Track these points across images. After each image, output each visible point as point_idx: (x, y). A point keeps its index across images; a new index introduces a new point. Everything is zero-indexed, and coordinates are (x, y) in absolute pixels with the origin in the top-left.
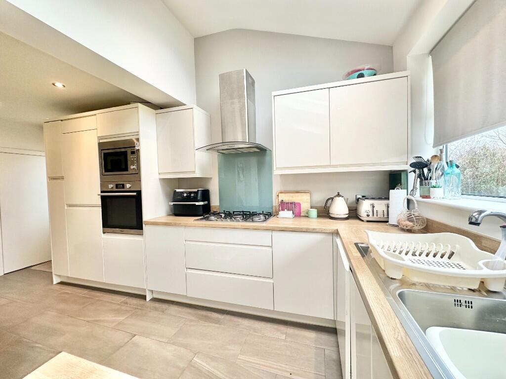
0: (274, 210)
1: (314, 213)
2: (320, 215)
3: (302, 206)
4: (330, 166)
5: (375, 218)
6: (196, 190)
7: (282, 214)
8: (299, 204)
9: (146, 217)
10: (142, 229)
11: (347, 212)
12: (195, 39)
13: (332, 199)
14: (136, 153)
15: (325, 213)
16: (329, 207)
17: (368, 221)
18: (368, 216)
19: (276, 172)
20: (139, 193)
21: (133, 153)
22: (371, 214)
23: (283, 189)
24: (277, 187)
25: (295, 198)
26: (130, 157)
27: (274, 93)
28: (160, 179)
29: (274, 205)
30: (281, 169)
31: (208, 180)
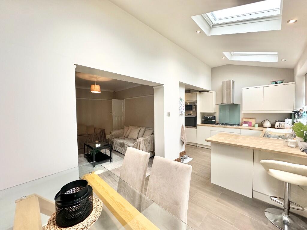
0: (240, 124)
1: (257, 125)
2: (259, 126)
3: (252, 123)
4: (263, 111)
5: (280, 128)
6: (212, 116)
7: (244, 125)
8: (251, 123)
9: (197, 123)
10: (196, 127)
11: (270, 125)
12: (212, 68)
13: (264, 121)
15: (261, 125)
16: (263, 124)
17: (278, 129)
18: (278, 127)
19: (242, 112)
20: (196, 116)
22: (279, 126)
23: (244, 117)
24: (242, 116)
25: (250, 120)
26: (193, 107)
27: (242, 88)
28: (200, 113)
29: (240, 122)
30: (244, 111)
31: (215, 113)
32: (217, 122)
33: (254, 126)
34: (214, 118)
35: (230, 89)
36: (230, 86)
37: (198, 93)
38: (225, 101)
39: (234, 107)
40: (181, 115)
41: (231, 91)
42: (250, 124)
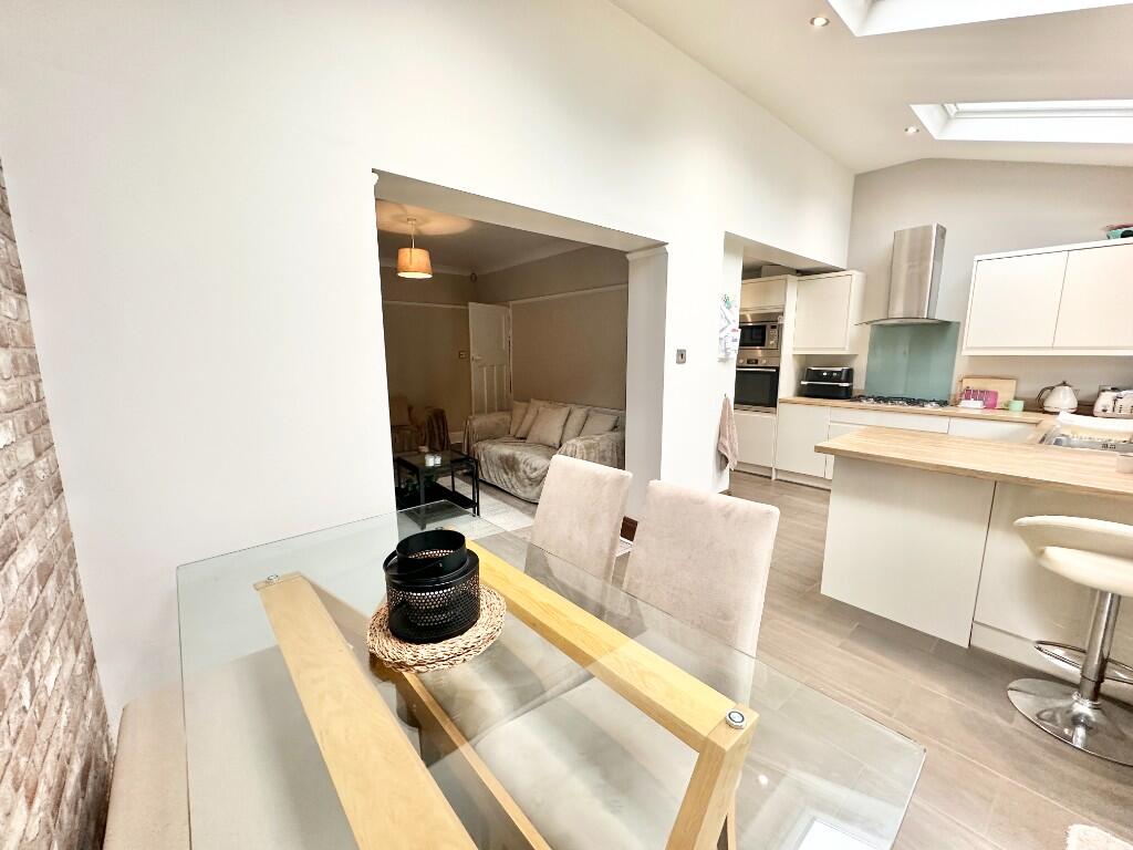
0: (952, 398)
1: (1019, 405)
2: (1027, 409)
3: (1000, 395)
4: (1053, 348)
5: (1116, 414)
6: (839, 369)
7: (964, 403)
8: (995, 394)
9: (781, 395)
10: (775, 406)
11: (1075, 405)
12: (856, 176)
13: (1052, 388)
14: (778, 328)
15: (1037, 405)
16: (1044, 401)
17: (1105, 417)
18: (1105, 411)
19: (966, 353)
20: (778, 369)
21: (773, 327)
22: (1110, 408)
23: (970, 373)
24: (960, 367)
25: (991, 385)
26: (769, 332)
27: (978, 257)
28: (795, 356)
29: (953, 391)
30: (972, 348)
31: (852, 357)
32: (859, 391)
33: (1006, 408)
34: (849, 375)
35: (924, 258)
36: (925, 249)
37: (792, 279)
38: (898, 311)
39: (934, 334)
40: (724, 360)
41: (928, 267)
42: (990, 401)
